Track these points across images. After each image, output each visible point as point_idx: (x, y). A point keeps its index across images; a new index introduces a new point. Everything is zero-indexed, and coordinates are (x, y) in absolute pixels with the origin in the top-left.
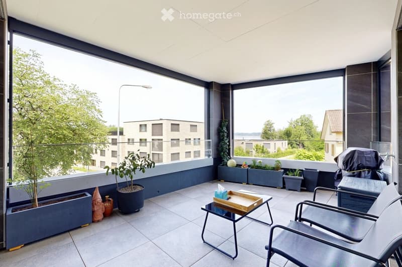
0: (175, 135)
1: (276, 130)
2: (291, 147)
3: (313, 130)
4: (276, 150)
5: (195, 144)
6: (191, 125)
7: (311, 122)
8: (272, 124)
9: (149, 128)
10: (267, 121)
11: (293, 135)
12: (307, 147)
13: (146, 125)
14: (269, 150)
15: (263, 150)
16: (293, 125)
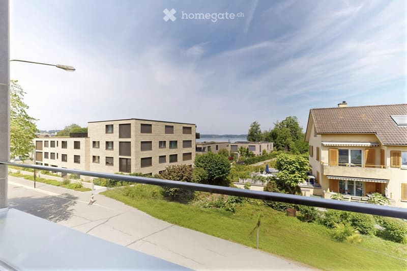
0: (146, 137)
1: (262, 132)
2: (276, 150)
3: (298, 132)
4: (262, 153)
5: (171, 147)
6: (166, 126)
7: (296, 124)
8: (259, 125)
9: (116, 129)
10: (254, 123)
11: (278, 137)
12: (292, 149)
13: (112, 125)
14: (254, 152)
15: (247, 152)
16: (278, 127)
